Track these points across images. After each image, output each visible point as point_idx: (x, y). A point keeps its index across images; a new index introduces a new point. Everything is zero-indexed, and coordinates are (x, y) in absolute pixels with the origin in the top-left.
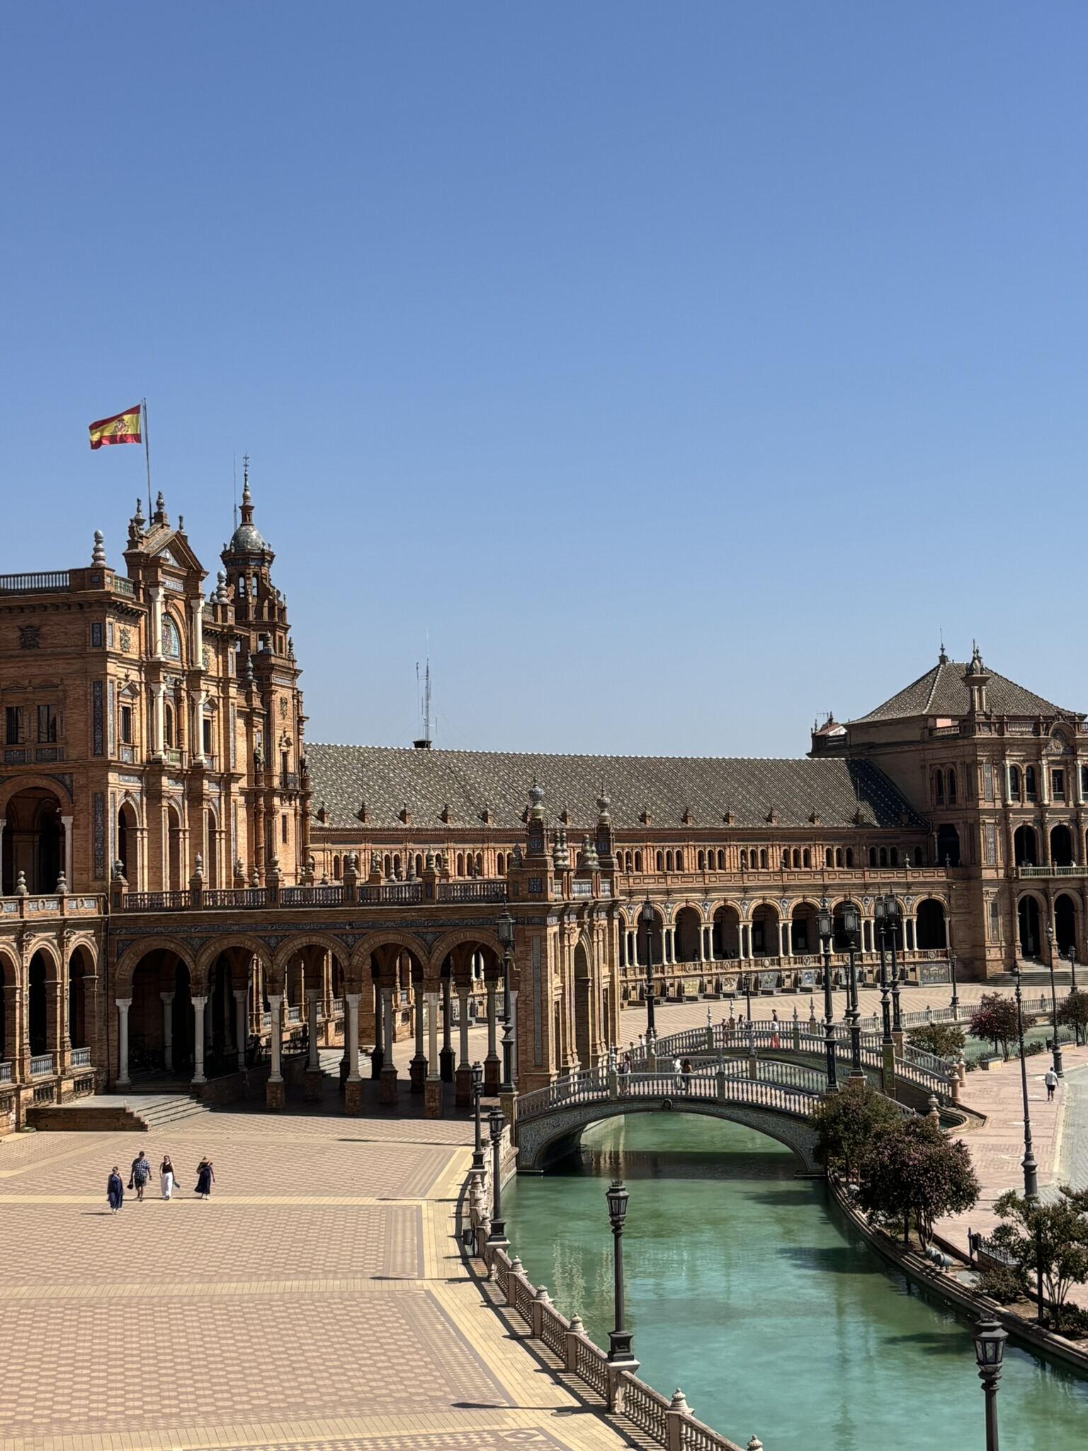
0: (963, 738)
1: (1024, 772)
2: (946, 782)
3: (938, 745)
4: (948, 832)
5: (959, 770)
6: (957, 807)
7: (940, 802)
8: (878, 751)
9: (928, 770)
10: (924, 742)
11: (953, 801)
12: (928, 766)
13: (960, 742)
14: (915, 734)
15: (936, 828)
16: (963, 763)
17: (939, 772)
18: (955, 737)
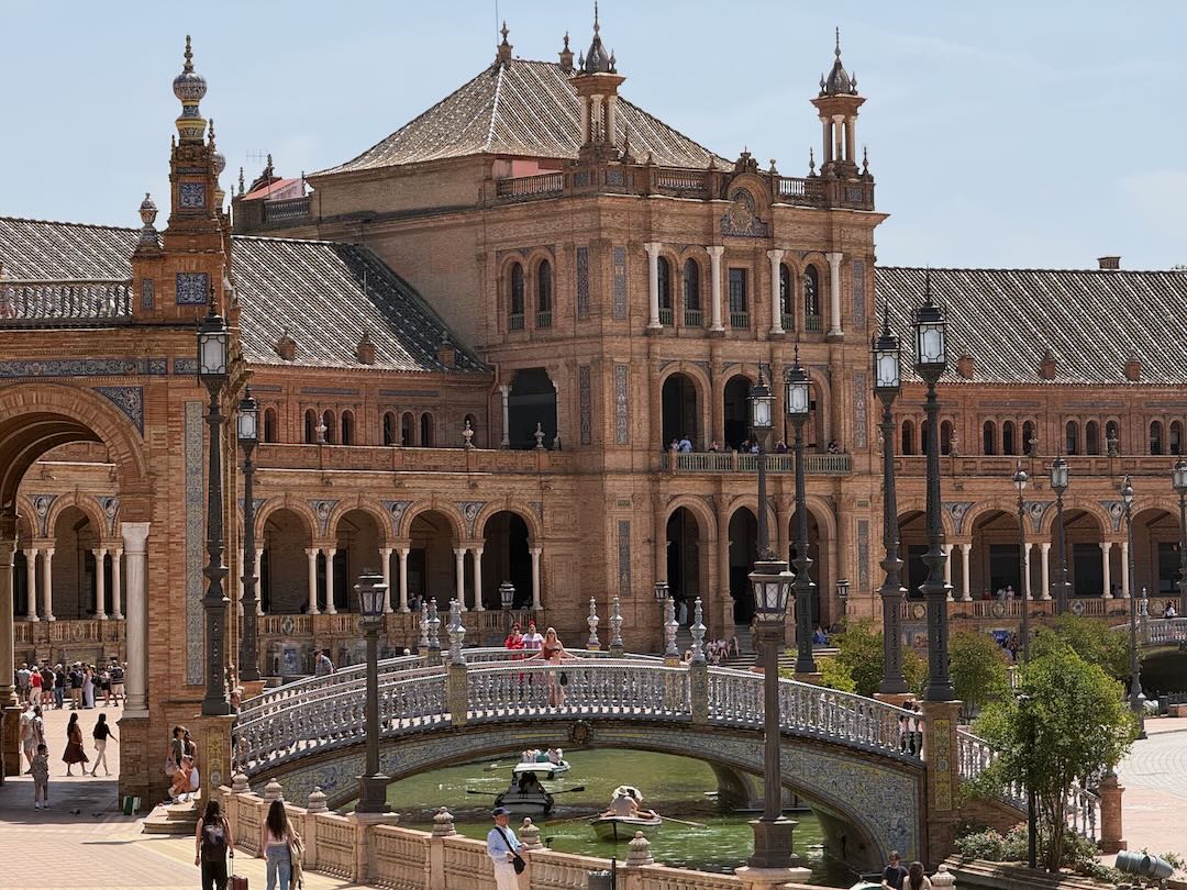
0: (572, 197)
1: (682, 267)
2: (530, 288)
3: (516, 212)
4: (533, 383)
5: (561, 260)
6: (554, 333)
7: (516, 325)
8: (383, 228)
9: (492, 264)
10: (485, 207)
11: (545, 321)
12: (492, 254)
13: (566, 205)
14: (464, 191)
15: (508, 377)
16: (568, 248)
17: (517, 265)
18: (557, 196)
